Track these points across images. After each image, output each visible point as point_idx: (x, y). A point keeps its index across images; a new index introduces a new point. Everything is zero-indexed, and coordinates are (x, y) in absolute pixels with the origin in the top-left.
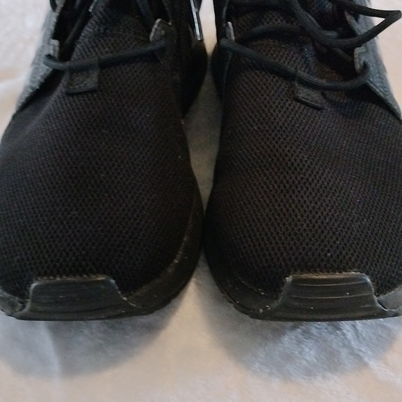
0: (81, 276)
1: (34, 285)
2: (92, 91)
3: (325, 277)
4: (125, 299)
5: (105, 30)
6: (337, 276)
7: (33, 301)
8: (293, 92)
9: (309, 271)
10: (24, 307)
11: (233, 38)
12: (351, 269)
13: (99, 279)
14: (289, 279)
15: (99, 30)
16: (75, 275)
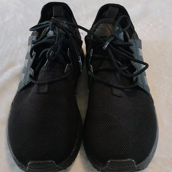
0: (44, 161)
1: (29, 163)
2: (46, 93)
3: (120, 161)
4: (58, 166)
5: (50, 69)
6: (124, 161)
7: (29, 167)
8: (112, 91)
9: (115, 159)
10: (26, 168)
11: (93, 72)
12: (128, 158)
13: (50, 162)
14: (109, 161)
15: (47, 69)
16: (42, 161)
